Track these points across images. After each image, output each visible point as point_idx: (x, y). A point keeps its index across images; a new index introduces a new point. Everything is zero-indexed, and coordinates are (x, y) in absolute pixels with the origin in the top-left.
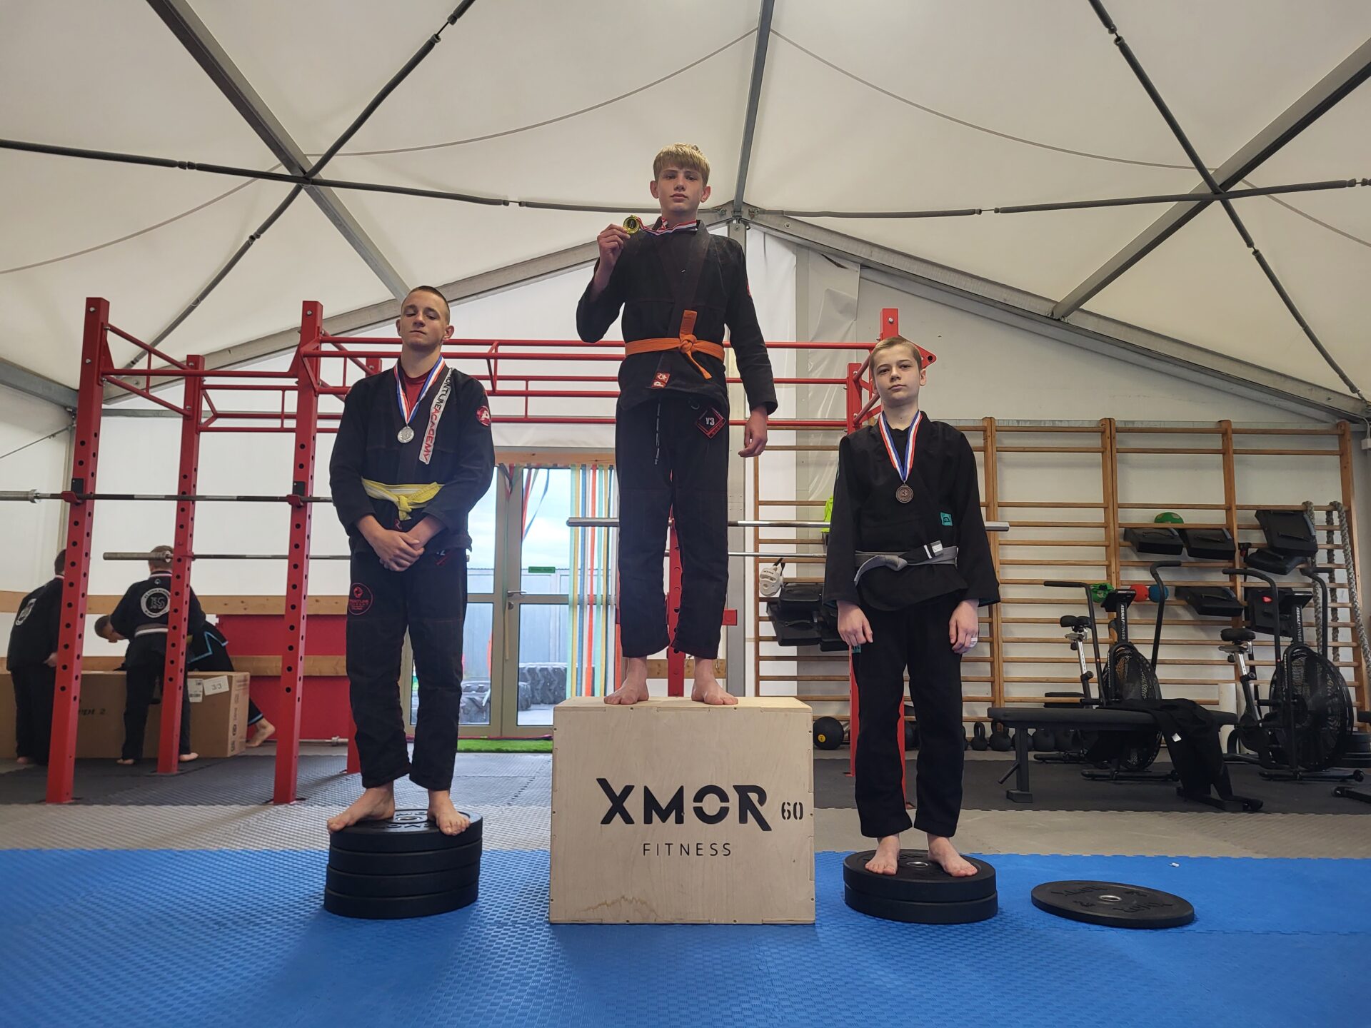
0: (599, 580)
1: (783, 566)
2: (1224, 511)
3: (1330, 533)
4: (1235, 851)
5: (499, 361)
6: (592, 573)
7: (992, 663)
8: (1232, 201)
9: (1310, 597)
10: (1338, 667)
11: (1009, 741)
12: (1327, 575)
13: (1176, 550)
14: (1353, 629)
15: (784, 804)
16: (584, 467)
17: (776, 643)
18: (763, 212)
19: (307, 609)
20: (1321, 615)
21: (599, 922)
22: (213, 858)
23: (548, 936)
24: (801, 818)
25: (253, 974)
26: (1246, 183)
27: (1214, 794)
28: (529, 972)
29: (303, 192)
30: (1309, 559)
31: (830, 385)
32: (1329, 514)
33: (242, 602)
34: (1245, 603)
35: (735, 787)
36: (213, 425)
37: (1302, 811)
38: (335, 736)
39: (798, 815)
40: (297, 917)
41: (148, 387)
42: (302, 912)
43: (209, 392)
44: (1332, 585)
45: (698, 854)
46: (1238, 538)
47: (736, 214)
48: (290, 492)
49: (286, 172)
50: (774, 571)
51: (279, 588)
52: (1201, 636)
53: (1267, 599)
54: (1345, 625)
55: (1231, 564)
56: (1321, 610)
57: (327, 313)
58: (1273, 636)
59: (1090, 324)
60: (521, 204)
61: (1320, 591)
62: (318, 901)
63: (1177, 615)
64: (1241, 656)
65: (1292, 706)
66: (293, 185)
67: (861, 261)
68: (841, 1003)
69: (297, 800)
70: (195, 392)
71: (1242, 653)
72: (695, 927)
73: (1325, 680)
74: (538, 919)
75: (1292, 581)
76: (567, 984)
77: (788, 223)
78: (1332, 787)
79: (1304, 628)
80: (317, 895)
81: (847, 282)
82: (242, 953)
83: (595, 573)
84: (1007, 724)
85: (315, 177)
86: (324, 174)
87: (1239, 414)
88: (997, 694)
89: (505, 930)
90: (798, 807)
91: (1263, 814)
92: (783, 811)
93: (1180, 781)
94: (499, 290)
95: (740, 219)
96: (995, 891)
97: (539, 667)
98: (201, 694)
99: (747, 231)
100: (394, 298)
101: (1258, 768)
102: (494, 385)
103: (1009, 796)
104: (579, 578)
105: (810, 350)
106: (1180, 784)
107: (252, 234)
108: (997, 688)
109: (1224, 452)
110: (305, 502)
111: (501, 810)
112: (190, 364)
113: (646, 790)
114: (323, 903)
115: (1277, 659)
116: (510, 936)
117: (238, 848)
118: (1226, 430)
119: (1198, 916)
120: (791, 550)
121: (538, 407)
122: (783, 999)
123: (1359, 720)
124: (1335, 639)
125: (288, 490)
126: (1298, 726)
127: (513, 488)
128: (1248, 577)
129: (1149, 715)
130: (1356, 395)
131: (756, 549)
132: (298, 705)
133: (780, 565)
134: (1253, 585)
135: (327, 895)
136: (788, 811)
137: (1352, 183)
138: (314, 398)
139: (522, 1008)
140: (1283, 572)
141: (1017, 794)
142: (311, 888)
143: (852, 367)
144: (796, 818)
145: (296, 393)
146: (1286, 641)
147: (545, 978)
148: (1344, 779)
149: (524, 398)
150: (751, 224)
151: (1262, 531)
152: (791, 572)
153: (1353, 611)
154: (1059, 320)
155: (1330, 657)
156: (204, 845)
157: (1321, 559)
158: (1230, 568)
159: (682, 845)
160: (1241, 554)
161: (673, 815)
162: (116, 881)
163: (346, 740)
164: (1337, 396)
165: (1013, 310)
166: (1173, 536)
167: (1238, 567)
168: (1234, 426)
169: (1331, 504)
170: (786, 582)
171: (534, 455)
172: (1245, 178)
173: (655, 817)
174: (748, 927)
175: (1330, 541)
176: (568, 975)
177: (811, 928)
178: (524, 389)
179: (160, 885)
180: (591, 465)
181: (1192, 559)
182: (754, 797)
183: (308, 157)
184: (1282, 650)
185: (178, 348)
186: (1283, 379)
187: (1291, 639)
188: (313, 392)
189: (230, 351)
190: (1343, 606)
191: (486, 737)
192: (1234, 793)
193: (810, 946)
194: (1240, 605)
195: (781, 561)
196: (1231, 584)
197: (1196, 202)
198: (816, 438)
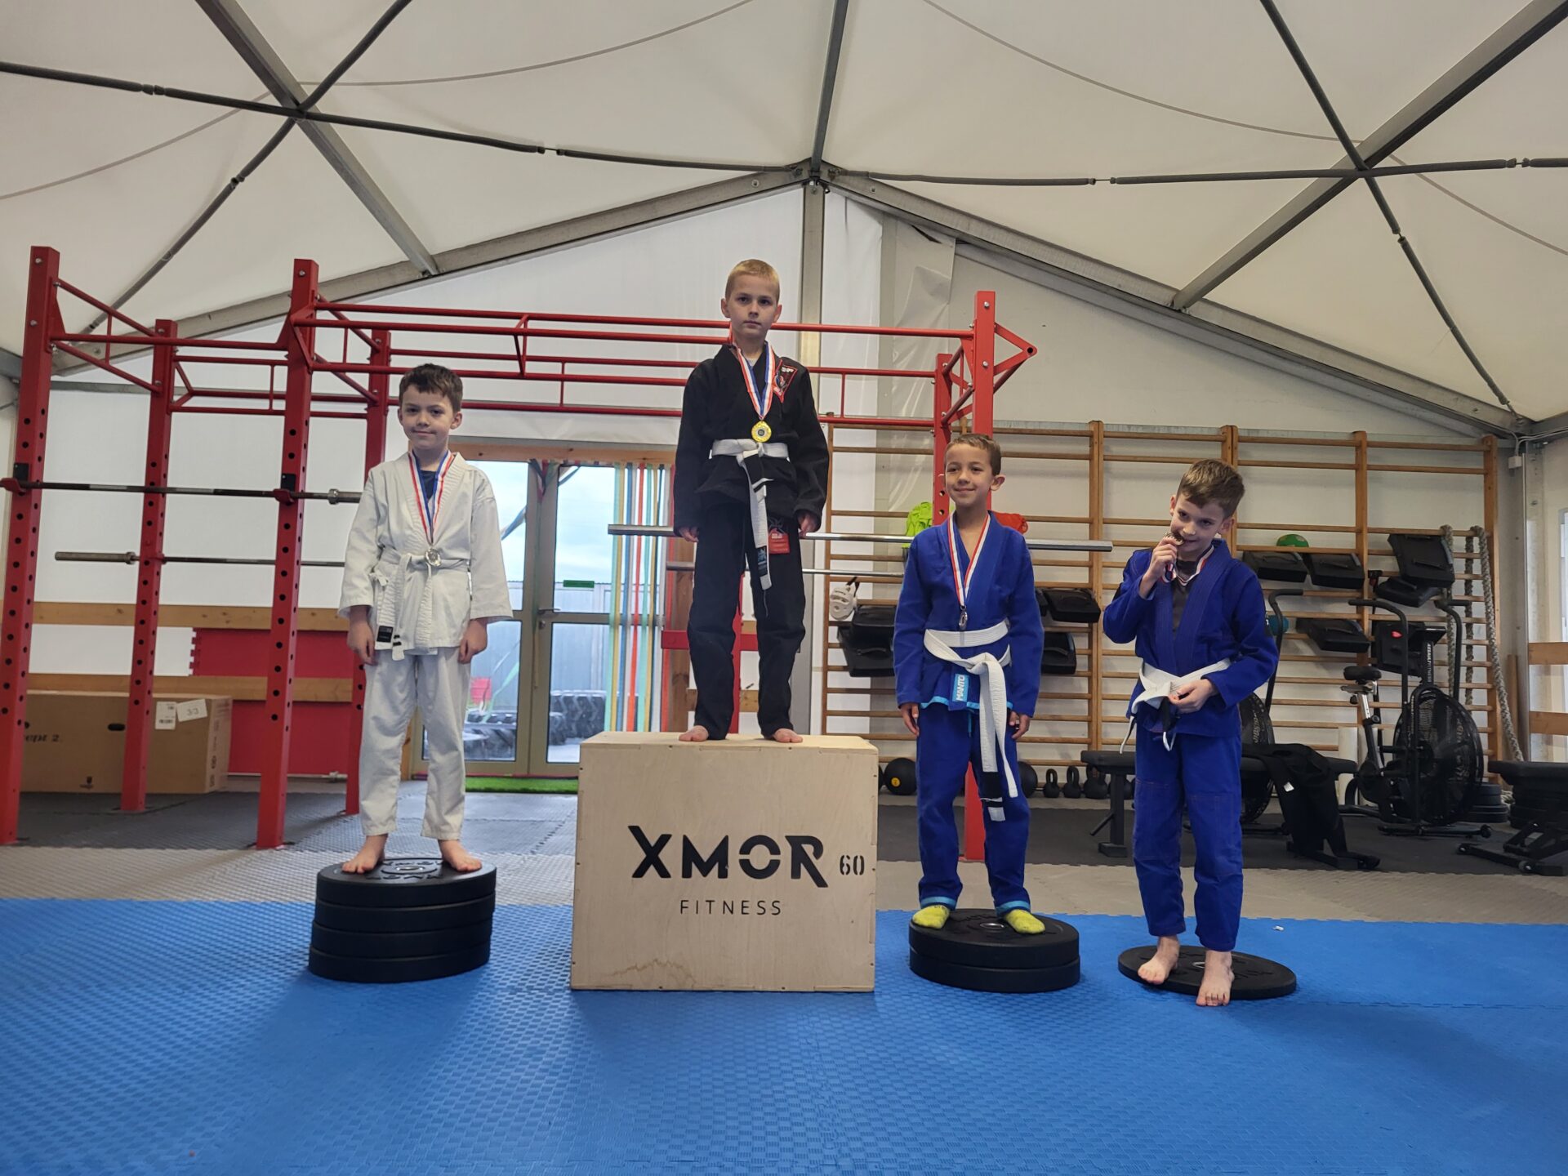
0: (645, 597)
1: (857, 585)
2: (1354, 534)
3: (1469, 561)
4: (1348, 914)
5: (529, 338)
6: (637, 589)
7: (1090, 700)
8: (1378, 179)
9: (1443, 633)
10: (1470, 711)
11: (1104, 788)
12: (1463, 608)
13: (1300, 578)
14: (1489, 669)
15: (843, 857)
16: (630, 466)
17: (847, 674)
18: (846, 173)
19: (297, 623)
20: (1454, 653)
21: (628, 988)
22: (180, 911)
23: (567, 1004)
24: (862, 873)
25: (219, 1046)
26: (1393, 158)
27: (1327, 850)
28: (543, 1045)
29: (296, 128)
30: (1445, 590)
31: (918, 378)
32: (1469, 539)
33: (224, 614)
34: (1372, 639)
35: (788, 838)
36: (187, 404)
37: (1422, 869)
38: (333, 771)
39: (859, 870)
40: (275, 980)
41: (108, 358)
42: (282, 975)
43: (182, 364)
44: (1468, 620)
45: (743, 913)
46: (1369, 565)
47: (814, 174)
48: (278, 486)
49: (276, 103)
50: (846, 592)
51: (264, 598)
52: (1322, 673)
53: (1396, 634)
54: (1481, 665)
55: (1358, 594)
56: (1454, 647)
57: (323, 276)
58: (1400, 675)
59: (1215, 318)
60: (559, 152)
61: (1454, 626)
62: (301, 962)
63: (1297, 650)
64: (1364, 697)
65: (1418, 754)
66: (283, 119)
67: (957, 235)
68: (897, 1081)
69: (284, 844)
70: (166, 364)
71: (1366, 693)
72: (738, 995)
73: (1454, 725)
74: (557, 985)
75: (1424, 614)
76: (585, 1059)
77: (873, 187)
78: (1457, 843)
79: (1435, 667)
80: (301, 955)
81: (940, 258)
82: (207, 1021)
83: (641, 588)
84: (1103, 769)
85: (311, 110)
86: (322, 106)
87: (1377, 425)
88: (1094, 735)
89: (519, 996)
90: (859, 861)
91: (1379, 873)
92: (842, 865)
93: (1290, 835)
94: (533, 254)
95: (818, 180)
96: (1077, 957)
97: (577, 696)
98: (174, 719)
99: (826, 195)
100: (407, 259)
101: (1377, 821)
102: (522, 367)
103: (1102, 849)
104: (622, 594)
105: (895, 337)
106: (1290, 838)
107: (235, 176)
108: (1094, 728)
109: (1357, 467)
110: (296, 499)
111: (523, 859)
112: (160, 330)
113: (686, 839)
114: (307, 963)
115: (1403, 701)
116: (524, 1004)
117: (211, 899)
118: (1361, 442)
119: (1300, 986)
120: (867, 567)
121: (576, 394)
122: (832, 1077)
123: (1489, 770)
124: (1468, 680)
125: (275, 484)
126: (1423, 776)
127: (548, 488)
128: (1377, 609)
129: (1258, 761)
130: (1505, 407)
131: (827, 566)
132: (286, 736)
133: (853, 584)
134: (1381, 618)
135: (311, 954)
136: (848, 865)
137: (1512, 164)
138: (307, 376)
139: (533, 1086)
140: (1415, 604)
141: (1110, 848)
142: (295, 947)
143: (941, 358)
144: (856, 873)
145: (285, 368)
146: (1414, 681)
147: (561, 1052)
148: (1469, 835)
149: (559, 383)
150: (830, 187)
151: (1394, 557)
152: (866, 592)
153: (1490, 649)
154: (1179, 311)
155: (1462, 699)
156: (170, 895)
157: (1458, 590)
158: (1358, 598)
159: (725, 903)
160: (1370, 583)
161: (715, 869)
162: (62, 936)
163: (345, 776)
164: (1485, 407)
165: (1127, 297)
166: (1296, 562)
167: (1366, 598)
168: (1370, 439)
169: (1472, 529)
170: (860, 604)
171: (571, 450)
172: (1393, 153)
173: (695, 870)
174: (797, 995)
175: (1469, 570)
176: (588, 1049)
177: (867, 997)
178: (560, 372)
179: (115, 941)
180: (638, 464)
181: (1316, 587)
182: (809, 849)
183: (302, 86)
184: (1410, 691)
185: (145, 311)
186: (1426, 386)
187: (1420, 679)
188: (306, 368)
189: (210, 317)
190: (1479, 643)
191: (510, 775)
192: (1350, 849)
193: (867, 1016)
194: (1367, 640)
195: (855, 580)
196: (1357, 617)
197: (1337, 180)
198: (899, 440)
